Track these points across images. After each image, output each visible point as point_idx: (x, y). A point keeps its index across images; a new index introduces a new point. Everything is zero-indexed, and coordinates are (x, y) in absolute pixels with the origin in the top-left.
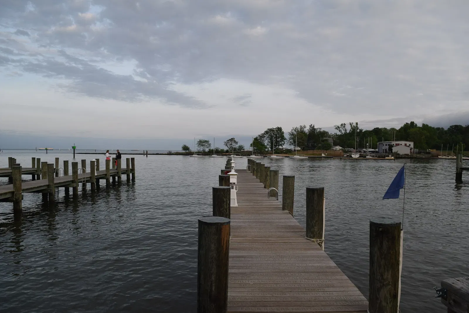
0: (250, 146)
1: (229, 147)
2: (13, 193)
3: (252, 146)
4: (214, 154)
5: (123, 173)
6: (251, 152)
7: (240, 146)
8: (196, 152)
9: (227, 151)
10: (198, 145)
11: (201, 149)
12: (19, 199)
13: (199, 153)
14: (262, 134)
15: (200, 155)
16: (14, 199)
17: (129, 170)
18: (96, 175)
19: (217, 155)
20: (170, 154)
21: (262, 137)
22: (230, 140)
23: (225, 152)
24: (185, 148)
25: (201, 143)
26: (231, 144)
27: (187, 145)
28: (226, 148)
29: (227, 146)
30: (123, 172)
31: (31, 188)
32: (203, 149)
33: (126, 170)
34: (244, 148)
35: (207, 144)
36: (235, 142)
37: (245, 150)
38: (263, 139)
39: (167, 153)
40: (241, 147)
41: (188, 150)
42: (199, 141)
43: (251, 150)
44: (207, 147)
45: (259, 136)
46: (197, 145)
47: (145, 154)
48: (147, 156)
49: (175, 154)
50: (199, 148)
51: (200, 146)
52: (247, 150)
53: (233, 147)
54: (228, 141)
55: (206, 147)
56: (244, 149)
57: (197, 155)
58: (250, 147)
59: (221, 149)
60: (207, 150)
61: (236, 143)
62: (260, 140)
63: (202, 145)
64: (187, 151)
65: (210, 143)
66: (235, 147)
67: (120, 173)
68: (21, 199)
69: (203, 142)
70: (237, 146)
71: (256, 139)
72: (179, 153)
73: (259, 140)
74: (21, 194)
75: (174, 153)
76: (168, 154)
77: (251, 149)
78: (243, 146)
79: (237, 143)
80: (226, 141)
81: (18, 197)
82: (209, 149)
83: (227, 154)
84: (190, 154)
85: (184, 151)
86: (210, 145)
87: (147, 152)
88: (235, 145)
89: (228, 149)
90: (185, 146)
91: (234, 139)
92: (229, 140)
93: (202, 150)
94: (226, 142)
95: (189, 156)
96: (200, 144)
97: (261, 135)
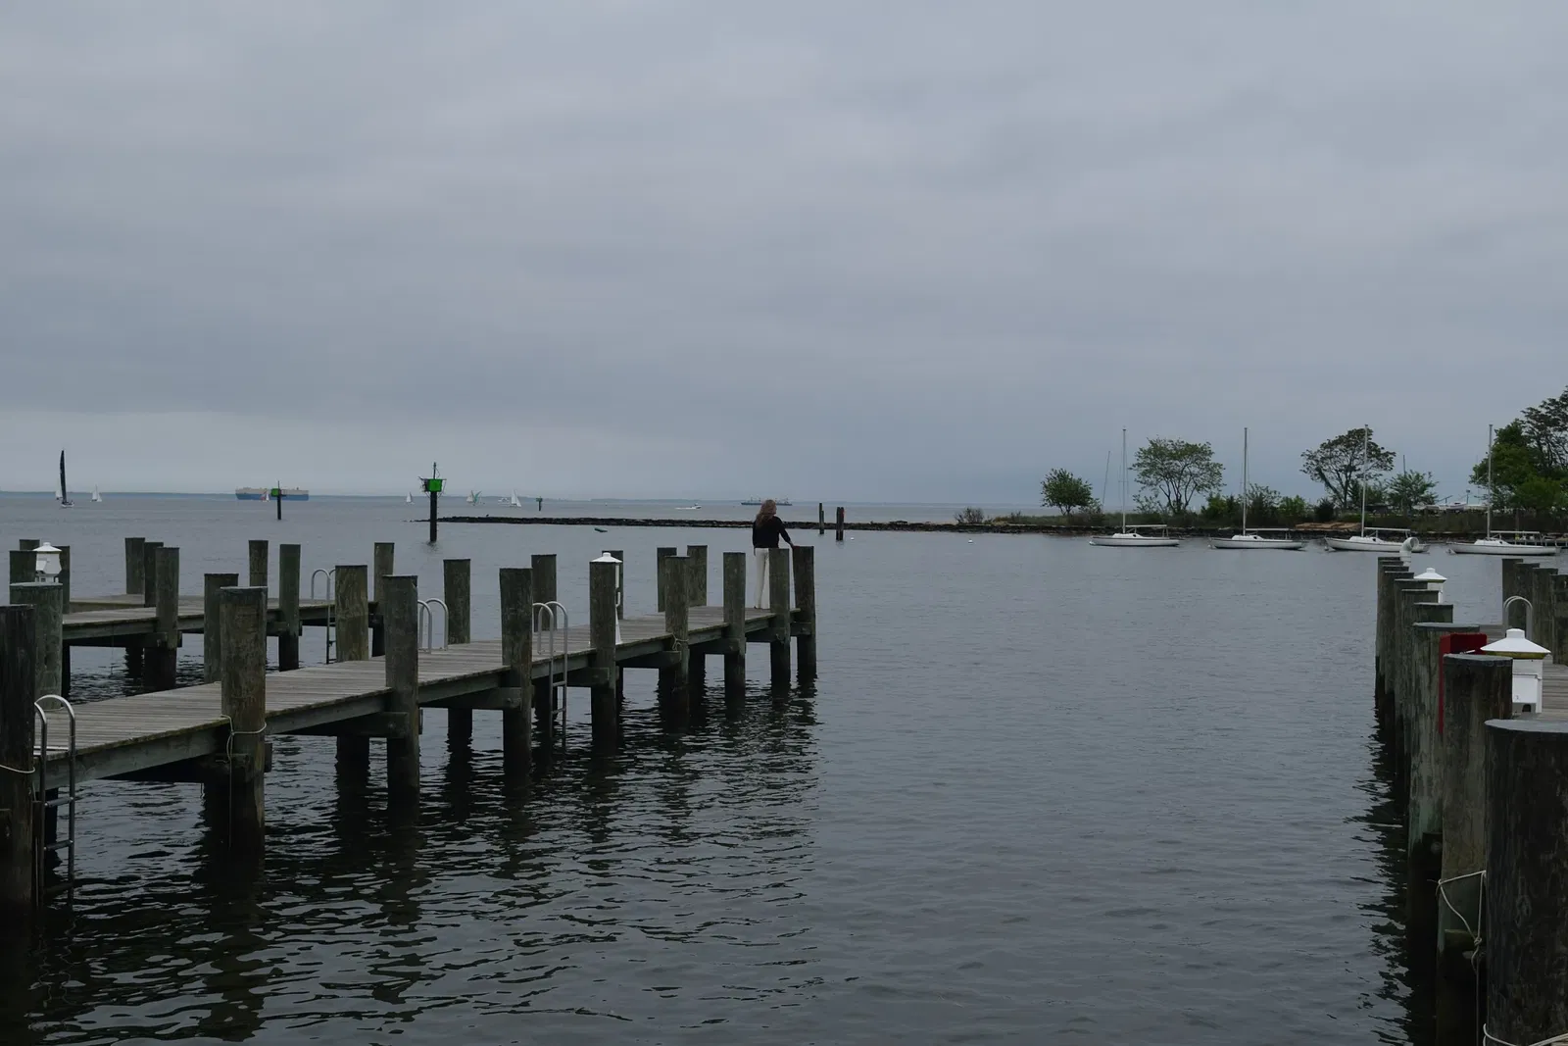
0: (1474, 480)
1: (1335, 484)
2: (218, 732)
3: (1484, 482)
4: (1245, 529)
5: (753, 637)
6: (1479, 514)
7: (1404, 482)
8: (1133, 518)
9: (1325, 512)
10: (1144, 474)
11: (1160, 497)
12: (251, 767)
13: (1147, 523)
14: (1553, 402)
15: (1158, 533)
16: (228, 767)
17: (787, 616)
18: (619, 642)
19: (1264, 535)
20: (972, 524)
21: (1555, 423)
22: (1340, 441)
23: (1309, 520)
24: (1065, 490)
25: (1162, 460)
26: (1350, 468)
27: (1076, 473)
28: (1314, 494)
29: (1323, 477)
30: (751, 629)
31: (308, 711)
32: (1173, 498)
33: (769, 614)
34: (1430, 489)
35: (1195, 469)
36: (1375, 452)
37: (1441, 505)
38: (1558, 434)
39: (955, 522)
40: (1412, 489)
41: (1084, 504)
42: (1147, 446)
43: (1476, 504)
44: (1198, 488)
45: (1533, 414)
46: (1135, 474)
47: (830, 526)
48: (840, 537)
49: (1001, 523)
50: (1148, 492)
51: (1152, 479)
52: (1451, 504)
53: (1362, 483)
54: (1330, 445)
55: (1192, 484)
56: (1429, 500)
57: (1143, 532)
58: (1473, 487)
59: (1287, 499)
60: (1197, 503)
61: (1381, 457)
62: (1538, 439)
63: (1169, 475)
64: (1076, 509)
65: (1213, 460)
66: (1371, 483)
67: (740, 638)
68: (259, 766)
69: (1173, 457)
70: (1383, 480)
71: (1510, 436)
72: (1025, 519)
73: (1534, 444)
74: (262, 739)
75: (998, 519)
76: (960, 528)
77: (1477, 498)
78: (1426, 480)
79: (1390, 461)
80: (1315, 447)
81: (247, 758)
82: (1210, 500)
83: (1326, 526)
84: (1100, 525)
85: (1056, 511)
86: (1214, 471)
87: (840, 512)
88: (1373, 472)
89: (1330, 499)
90: (1063, 477)
91: (1370, 432)
92: (1336, 443)
93: (1165, 503)
94: (1319, 456)
95: (1090, 540)
96: (1153, 465)
97: (1544, 411)
